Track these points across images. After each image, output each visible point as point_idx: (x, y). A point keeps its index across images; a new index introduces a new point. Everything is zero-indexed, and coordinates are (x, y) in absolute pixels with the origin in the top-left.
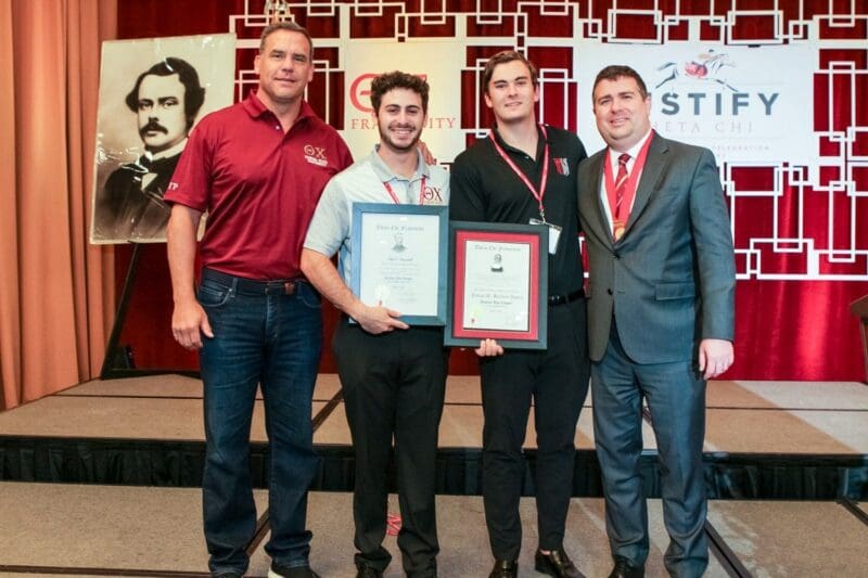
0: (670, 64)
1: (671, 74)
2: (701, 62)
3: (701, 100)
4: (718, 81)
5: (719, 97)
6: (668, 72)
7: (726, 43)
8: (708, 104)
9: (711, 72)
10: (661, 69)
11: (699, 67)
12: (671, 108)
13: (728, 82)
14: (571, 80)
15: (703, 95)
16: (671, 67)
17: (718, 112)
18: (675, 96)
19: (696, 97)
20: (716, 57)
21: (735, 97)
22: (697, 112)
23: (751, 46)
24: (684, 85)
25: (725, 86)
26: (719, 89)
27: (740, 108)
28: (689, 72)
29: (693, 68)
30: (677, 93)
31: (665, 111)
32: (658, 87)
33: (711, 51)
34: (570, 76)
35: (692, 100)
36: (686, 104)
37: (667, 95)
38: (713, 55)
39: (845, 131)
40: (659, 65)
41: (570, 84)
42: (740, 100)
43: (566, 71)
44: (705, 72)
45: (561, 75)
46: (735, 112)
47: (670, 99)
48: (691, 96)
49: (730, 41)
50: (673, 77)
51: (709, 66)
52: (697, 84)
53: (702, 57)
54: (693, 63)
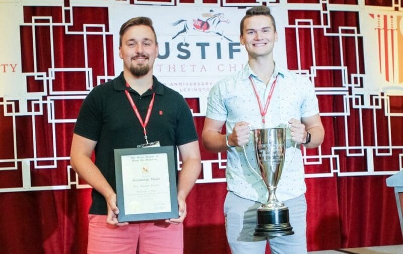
0: (182, 21)
1: (183, 29)
2: (204, 19)
3: (206, 48)
4: (218, 33)
5: (219, 45)
6: (181, 27)
7: (222, 5)
8: (211, 51)
9: (212, 28)
10: (175, 24)
11: (203, 23)
12: (184, 54)
13: (224, 35)
14: (108, 33)
15: (208, 44)
16: (183, 23)
17: (219, 57)
18: (187, 45)
19: (203, 46)
20: (215, 16)
21: (231, 45)
22: (203, 57)
23: (240, 7)
24: (193, 37)
25: (222, 37)
26: (218, 39)
27: (235, 54)
28: (196, 26)
29: (199, 24)
30: (188, 43)
31: (179, 56)
32: (174, 38)
33: (211, 11)
34: (107, 30)
35: (200, 48)
36: (195, 51)
37: (181, 44)
38: (213, 14)
39: (309, 69)
40: (174, 22)
41: (107, 36)
42: (234, 47)
43: (103, 26)
44: (208, 27)
45: (100, 29)
46: (231, 57)
47: (183, 47)
48: (198, 44)
49: (225, 4)
50: (184, 30)
51: (210, 22)
52: (202, 37)
53: (204, 15)
54: (199, 20)
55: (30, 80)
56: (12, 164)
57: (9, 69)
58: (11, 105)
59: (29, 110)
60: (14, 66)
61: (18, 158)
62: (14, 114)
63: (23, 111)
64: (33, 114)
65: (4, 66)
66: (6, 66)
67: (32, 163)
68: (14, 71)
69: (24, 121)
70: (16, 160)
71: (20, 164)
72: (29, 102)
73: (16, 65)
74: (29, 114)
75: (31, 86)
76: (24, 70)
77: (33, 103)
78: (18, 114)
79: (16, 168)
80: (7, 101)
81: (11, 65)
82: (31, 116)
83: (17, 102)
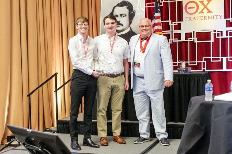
55: (228, 22)
56: (219, 59)
57: (219, 17)
58: (219, 33)
59: (227, 35)
60: (221, 16)
61: (221, 56)
62: (220, 37)
63: (224, 36)
64: (229, 37)
65: (217, 16)
66: (218, 16)
67: (227, 59)
68: (221, 18)
69: (224, 40)
70: (220, 57)
71: (222, 59)
72: (227, 32)
73: (222, 15)
74: (227, 37)
75: (228, 25)
76: (225, 18)
77: (229, 32)
78: (222, 37)
79: (220, 61)
80: (218, 31)
81: (220, 15)
82: (228, 38)
83: (222, 32)
